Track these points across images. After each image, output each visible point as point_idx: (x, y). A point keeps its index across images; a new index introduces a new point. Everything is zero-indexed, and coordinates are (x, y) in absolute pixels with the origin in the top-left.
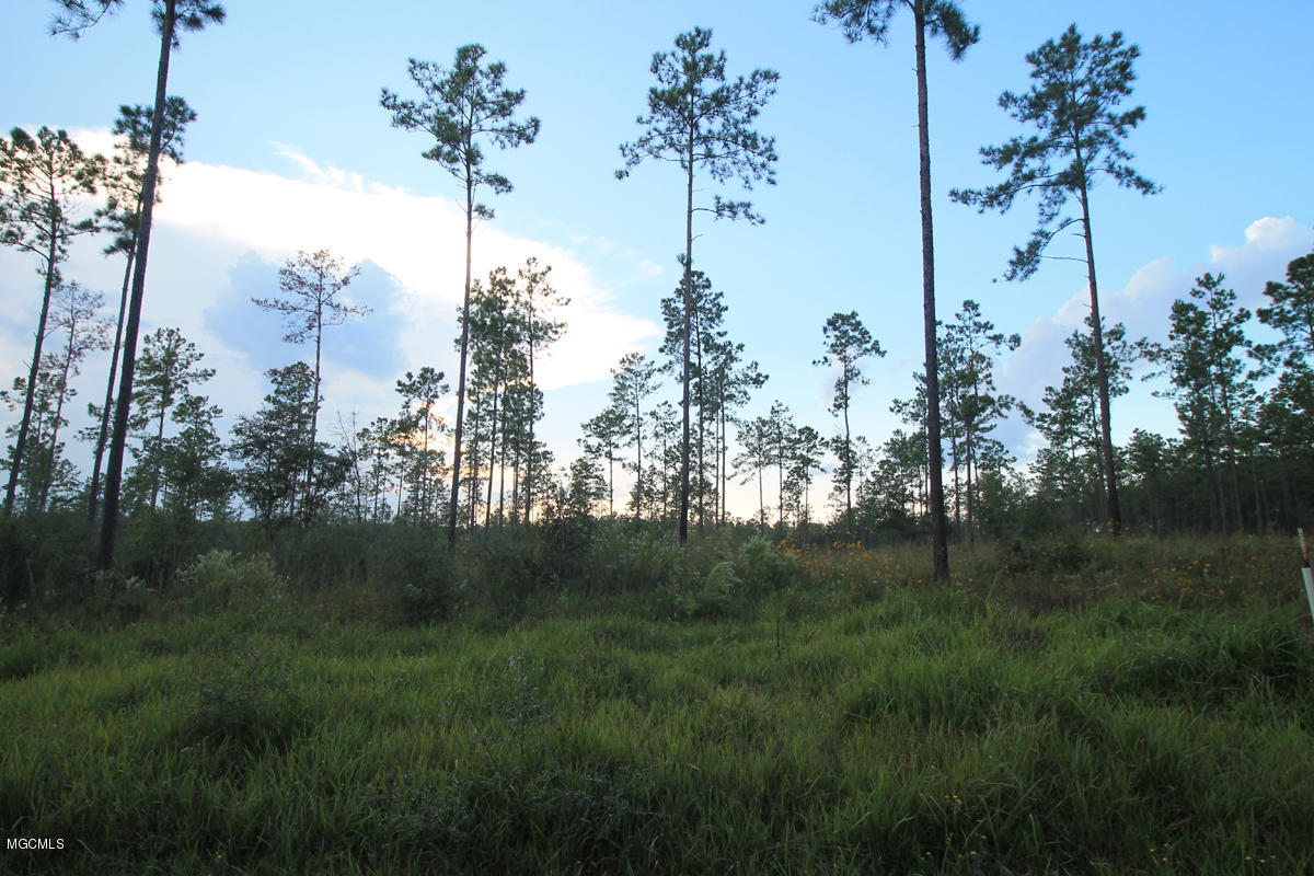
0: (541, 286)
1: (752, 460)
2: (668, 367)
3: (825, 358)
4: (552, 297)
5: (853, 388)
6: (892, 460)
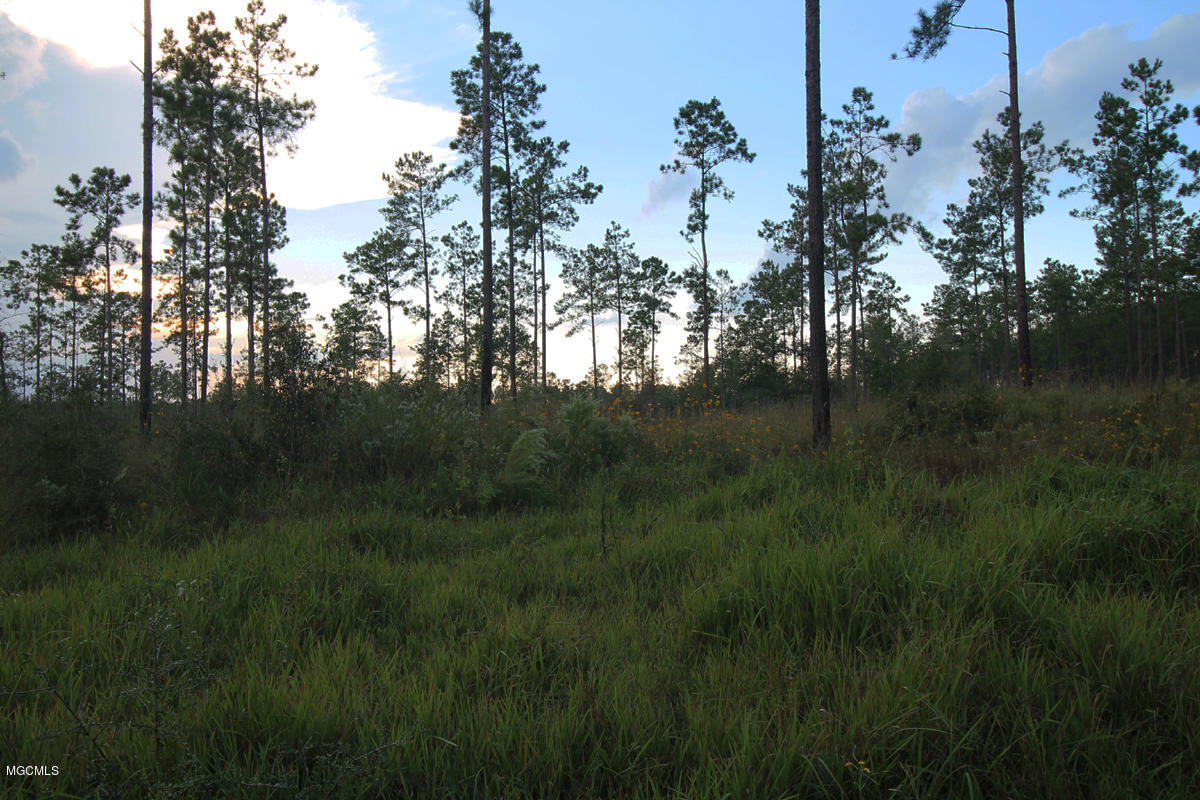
0: (273, 45)
1: (581, 302)
2: (463, 170)
3: (677, 162)
4: (289, 64)
5: (713, 204)
6: (761, 300)
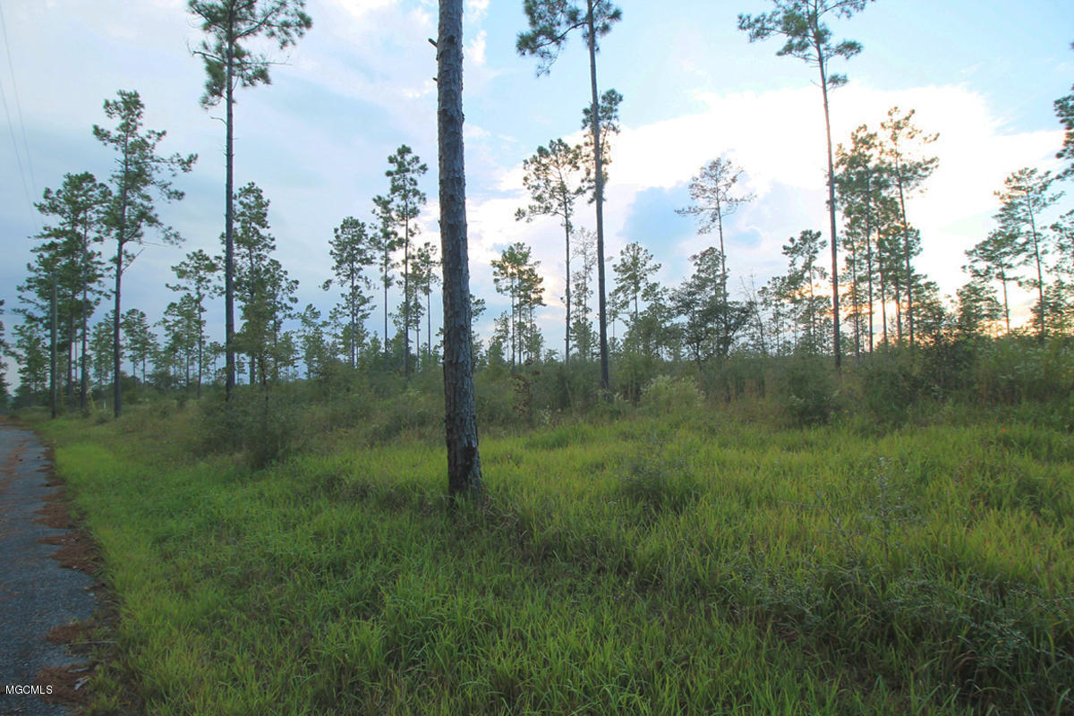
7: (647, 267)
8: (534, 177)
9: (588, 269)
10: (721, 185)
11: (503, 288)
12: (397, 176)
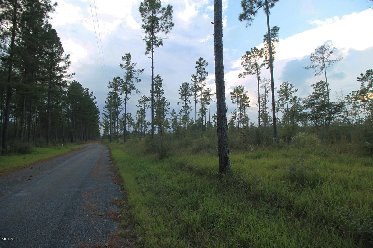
7: (292, 90)
8: (245, 62)
9: (266, 93)
10: (325, 55)
11: (234, 101)
12: (199, 68)
